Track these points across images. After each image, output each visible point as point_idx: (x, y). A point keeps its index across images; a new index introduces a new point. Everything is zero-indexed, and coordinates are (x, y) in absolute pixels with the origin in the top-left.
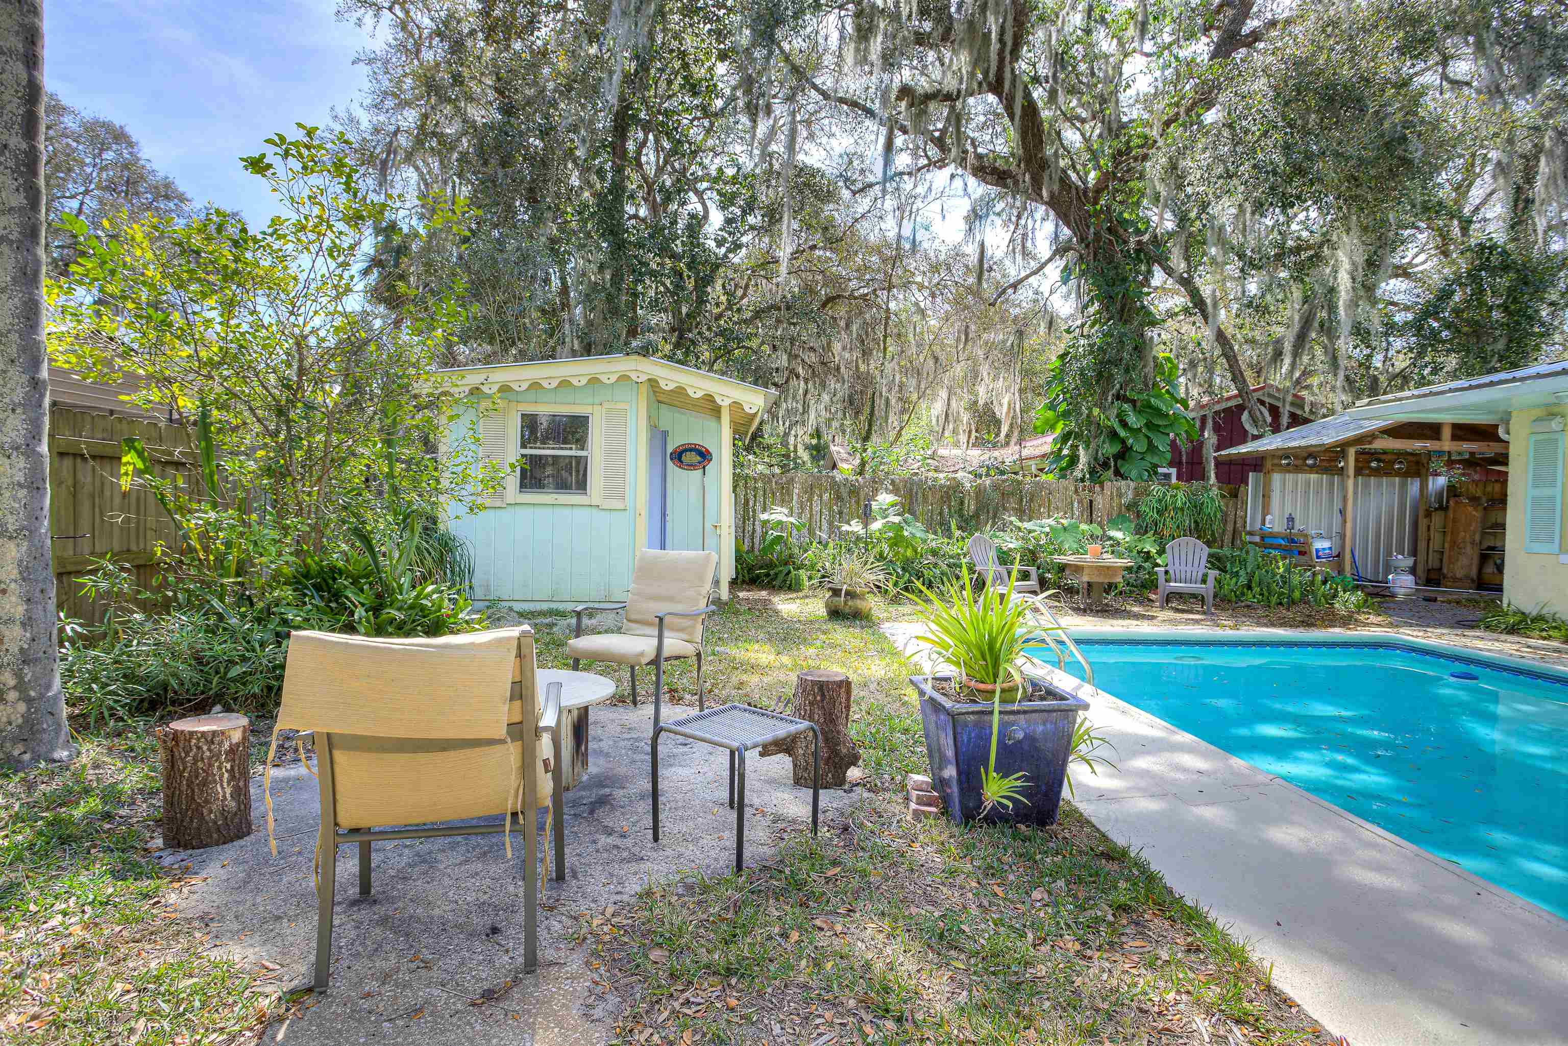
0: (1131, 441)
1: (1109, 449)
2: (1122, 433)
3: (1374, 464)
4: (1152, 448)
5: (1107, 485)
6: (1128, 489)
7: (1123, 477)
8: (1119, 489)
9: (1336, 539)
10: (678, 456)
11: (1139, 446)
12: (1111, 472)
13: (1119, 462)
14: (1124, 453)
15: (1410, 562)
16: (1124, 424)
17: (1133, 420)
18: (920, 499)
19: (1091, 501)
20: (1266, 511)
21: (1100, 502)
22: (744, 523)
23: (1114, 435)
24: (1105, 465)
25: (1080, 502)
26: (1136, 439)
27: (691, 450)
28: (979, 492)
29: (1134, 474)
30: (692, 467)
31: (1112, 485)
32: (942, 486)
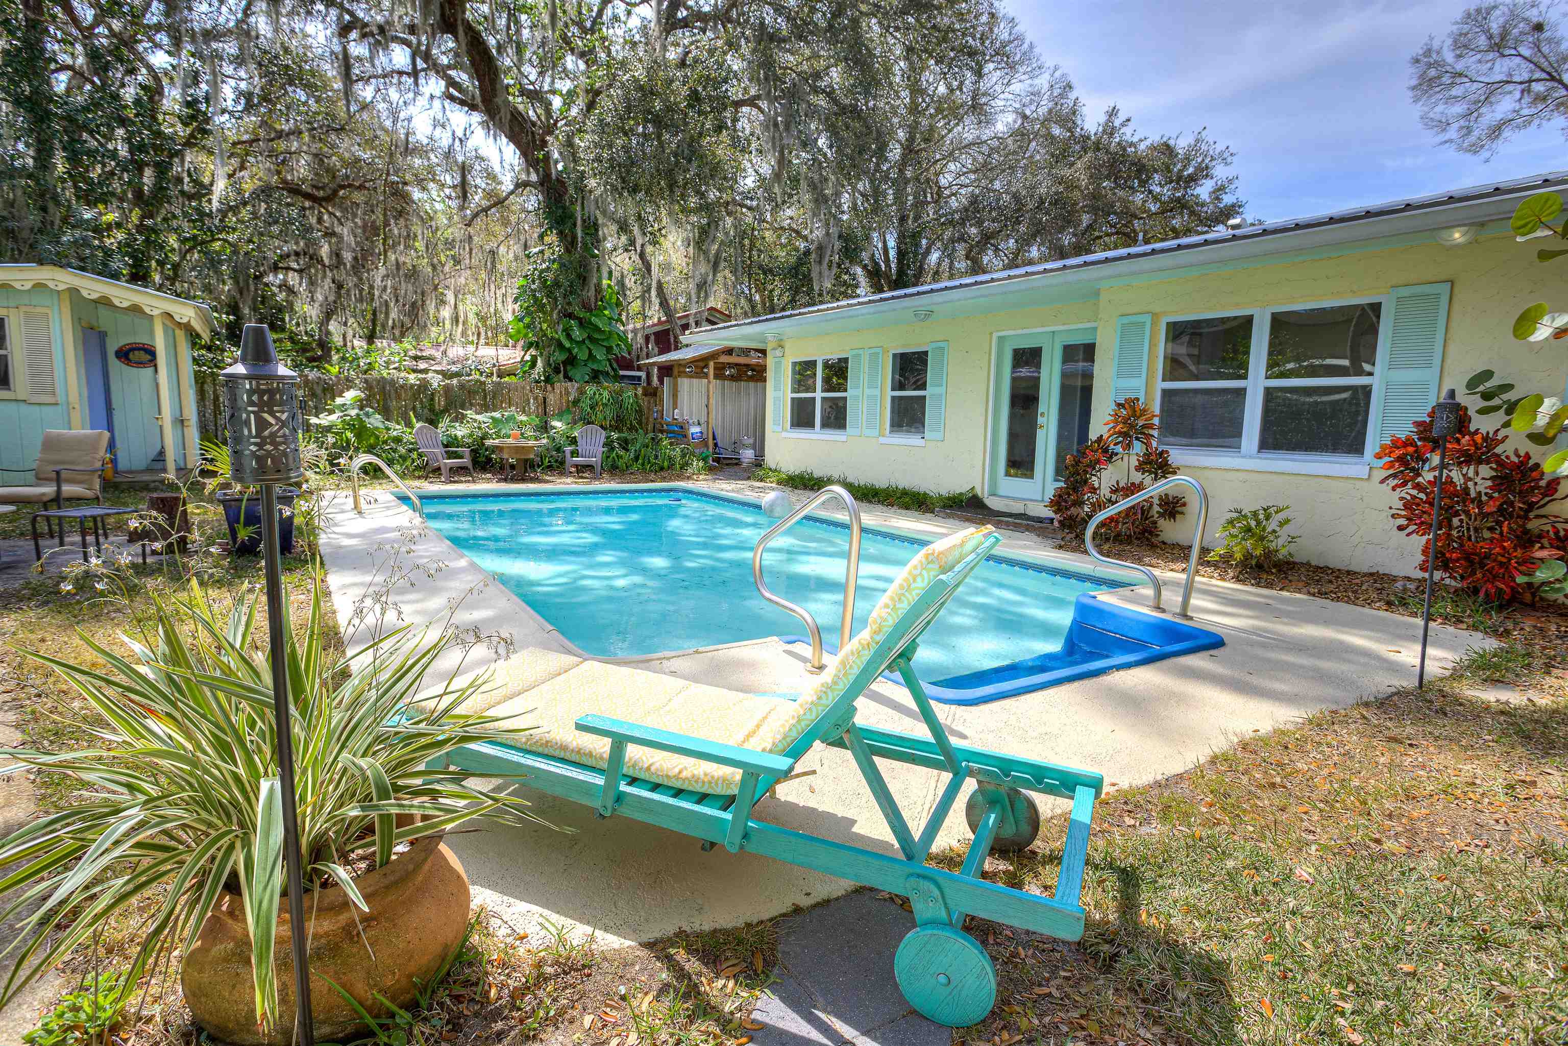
0: (576, 350)
1: (560, 357)
2: (567, 344)
3: (750, 373)
4: (591, 356)
5: (557, 385)
6: (573, 388)
7: (571, 380)
8: (566, 389)
9: (704, 426)
10: (124, 354)
11: (582, 355)
12: (561, 375)
13: (569, 368)
14: (571, 361)
15: (751, 441)
16: (569, 336)
17: (577, 334)
18: (393, 395)
19: (545, 399)
20: (675, 407)
21: (552, 398)
22: (215, 416)
23: (560, 345)
24: (557, 371)
25: (536, 398)
26: (580, 349)
27: (139, 349)
28: (447, 389)
29: (578, 377)
30: (140, 364)
31: (560, 385)
32: (412, 386)
